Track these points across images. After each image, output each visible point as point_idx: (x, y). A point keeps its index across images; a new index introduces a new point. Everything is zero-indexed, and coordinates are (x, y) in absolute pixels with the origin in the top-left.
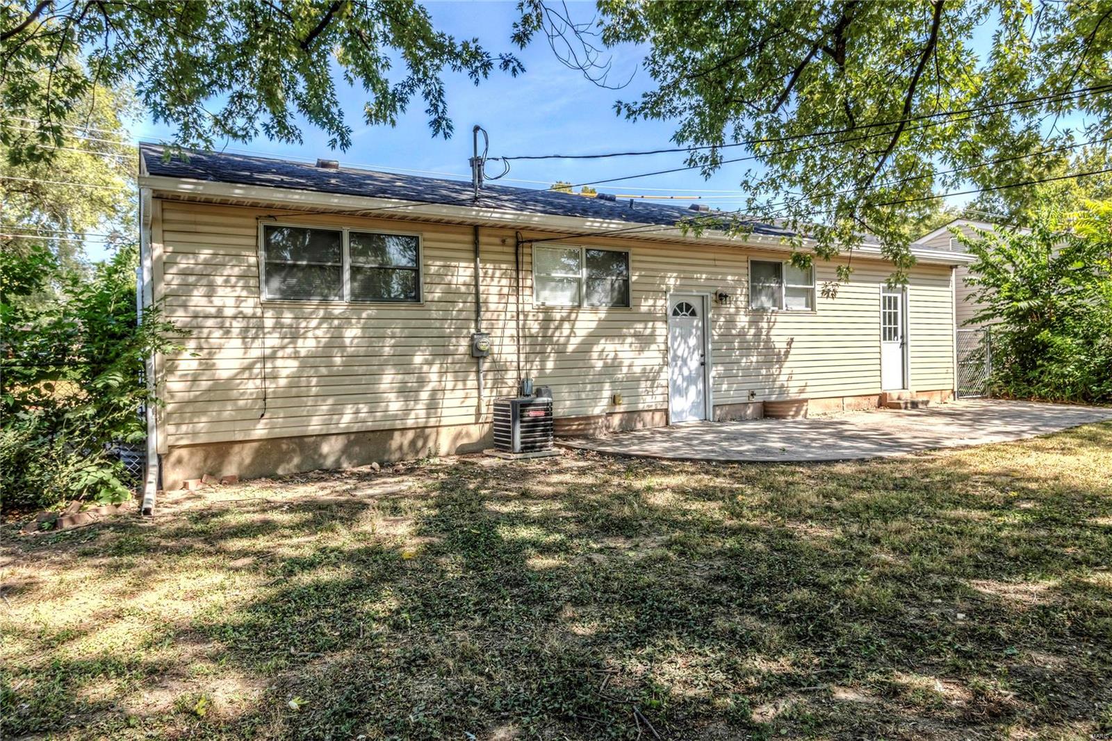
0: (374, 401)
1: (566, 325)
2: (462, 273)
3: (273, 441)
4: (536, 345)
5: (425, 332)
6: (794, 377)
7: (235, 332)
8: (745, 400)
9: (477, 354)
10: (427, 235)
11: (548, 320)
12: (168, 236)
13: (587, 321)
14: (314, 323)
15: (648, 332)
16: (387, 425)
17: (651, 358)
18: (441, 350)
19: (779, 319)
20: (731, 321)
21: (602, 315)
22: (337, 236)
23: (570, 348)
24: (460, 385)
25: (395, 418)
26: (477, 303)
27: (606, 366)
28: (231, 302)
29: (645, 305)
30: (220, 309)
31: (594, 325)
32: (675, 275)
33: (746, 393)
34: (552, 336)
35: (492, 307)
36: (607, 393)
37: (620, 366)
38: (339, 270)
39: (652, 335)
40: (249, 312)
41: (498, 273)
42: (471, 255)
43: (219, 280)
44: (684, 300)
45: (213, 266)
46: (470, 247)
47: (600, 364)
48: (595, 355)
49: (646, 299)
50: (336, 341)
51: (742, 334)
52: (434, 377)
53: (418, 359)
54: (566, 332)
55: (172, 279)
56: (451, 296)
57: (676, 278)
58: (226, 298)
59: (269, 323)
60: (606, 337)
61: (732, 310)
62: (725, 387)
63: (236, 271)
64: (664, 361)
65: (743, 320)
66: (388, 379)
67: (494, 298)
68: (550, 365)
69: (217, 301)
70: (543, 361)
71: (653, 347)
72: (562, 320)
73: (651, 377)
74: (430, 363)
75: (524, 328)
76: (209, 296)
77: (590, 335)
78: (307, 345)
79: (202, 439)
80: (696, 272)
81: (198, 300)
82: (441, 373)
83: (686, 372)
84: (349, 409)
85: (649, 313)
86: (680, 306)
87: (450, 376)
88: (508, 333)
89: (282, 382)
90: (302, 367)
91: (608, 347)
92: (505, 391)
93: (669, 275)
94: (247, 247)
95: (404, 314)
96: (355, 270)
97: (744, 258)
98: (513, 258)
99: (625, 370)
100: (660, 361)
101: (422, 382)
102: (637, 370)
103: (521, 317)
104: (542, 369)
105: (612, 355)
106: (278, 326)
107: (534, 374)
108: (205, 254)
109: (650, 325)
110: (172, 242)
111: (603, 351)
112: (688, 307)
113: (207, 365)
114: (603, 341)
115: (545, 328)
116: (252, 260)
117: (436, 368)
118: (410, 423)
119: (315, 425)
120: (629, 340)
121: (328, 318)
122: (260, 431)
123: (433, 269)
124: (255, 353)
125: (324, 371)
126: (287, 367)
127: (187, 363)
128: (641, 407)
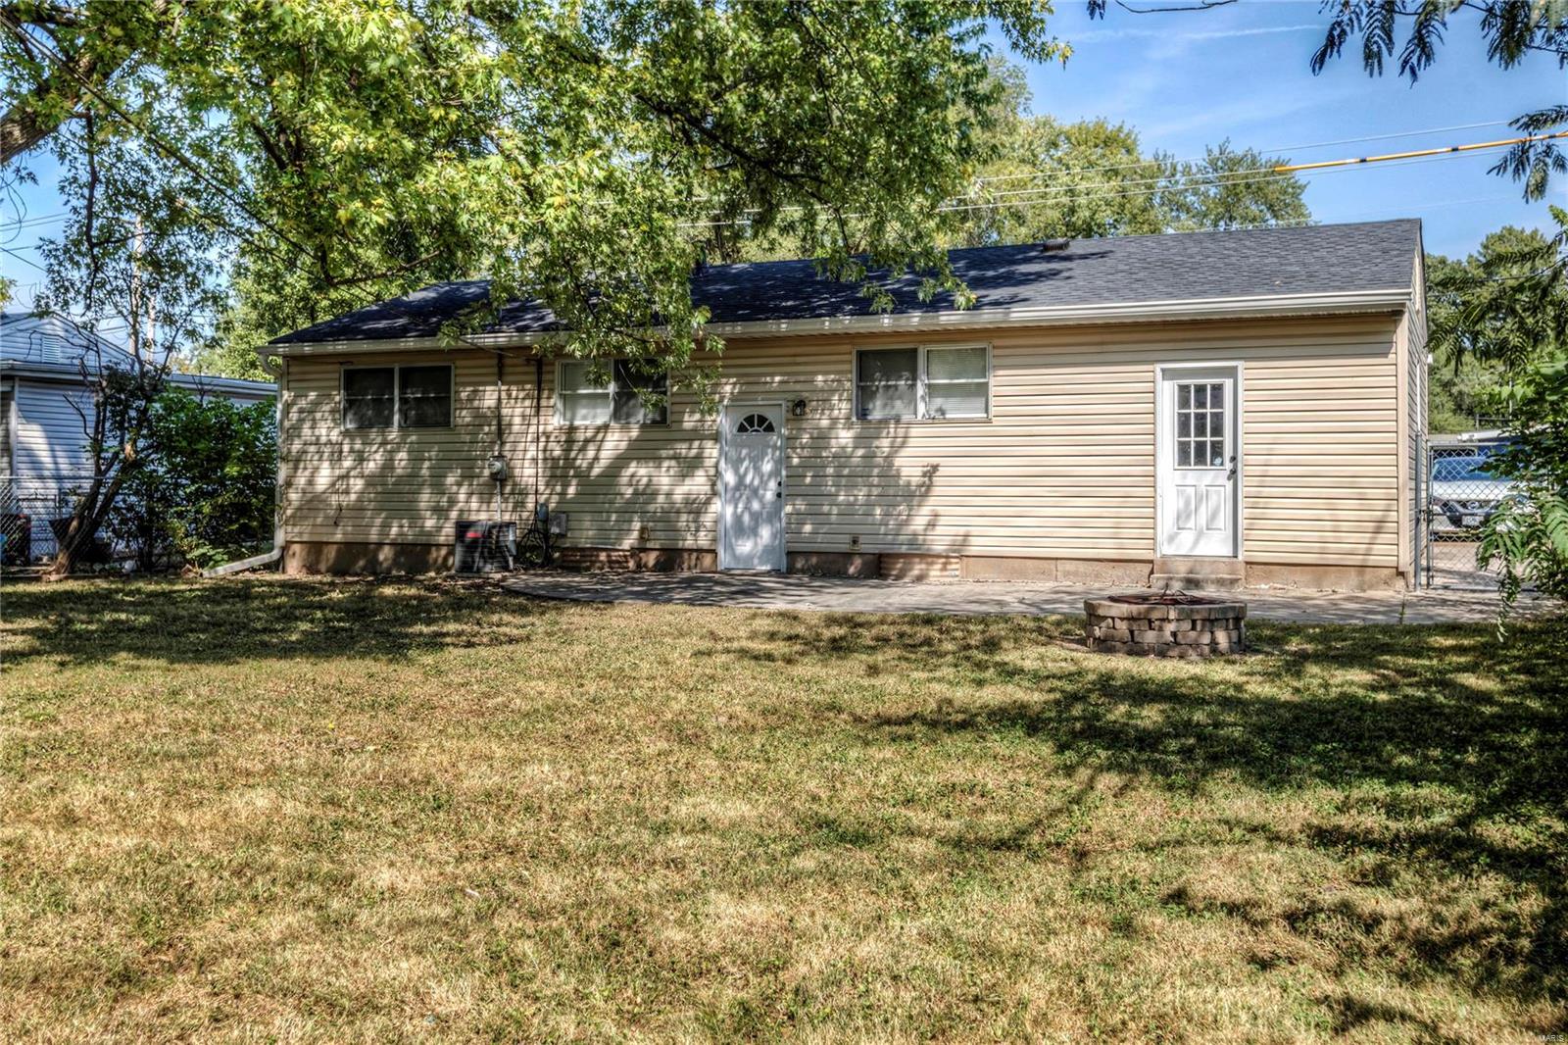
0: (414, 515)
1: (592, 447)
2: (489, 397)
3: (347, 545)
4: (559, 470)
5: (455, 455)
6: (942, 520)
7: (326, 455)
8: (845, 548)
9: (501, 479)
10: (458, 363)
11: (570, 442)
12: (292, 385)
13: (615, 442)
14: (374, 448)
15: (693, 452)
16: (424, 539)
17: (698, 484)
18: (468, 472)
19: (914, 431)
20: (822, 438)
21: (635, 433)
22: (391, 371)
23: (596, 471)
24: (484, 507)
25: (430, 534)
26: (499, 425)
27: (636, 493)
28: (324, 432)
29: (689, 421)
30: (318, 438)
31: (624, 445)
32: (733, 380)
33: (848, 539)
34: (575, 459)
35: (515, 428)
36: (637, 525)
37: (655, 494)
38: (391, 400)
39: (699, 457)
40: (334, 439)
41: (522, 395)
42: (495, 378)
43: (318, 415)
44: (756, 412)
45: (316, 404)
46: (495, 370)
47: (630, 491)
48: (624, 480)
49: (692, 412)
50: (388, 465)
51: (841, 457)
52: (462, 497)
53: (450, 480)
54: (591, 454)
55: (294, 416)
56: (480, 418)
57: (734, 384)
58: (322, 431)
59: (346, 448)
60: (639, 459)
61: (825, 423)
62: (808, 528)
63: (327, 408)
64: (713, 489)
65: (845, 437)
66: (425, 498)
67: (517, 420)
68: (572, 490)
69: (317, 432)
70: (565, 486)
71: (700, 472)
72: (587, 441)
73: (696, 508)
74: (459, 484)
75: (545, 450)
76: (313, 428)
77: (618, 458)
78: (371, 466)
79: (305, 538)
80: (766, 375)
81: (306, 431)
82: (470, 494)
83: (756, 506)
84: (395, 523)
85: (695, 430)
86: (750, 420)
87: (474, 498)
88: (529, 455)
89: (353, 497)
90: (368, 485)
91: (641, 471)
92: (525, 515)
93: (724, 380)
94: (333, 388)
95: (438, 438)
96: (404, 401)
97: (846, 348)
98: (534, 378)
99: (661, 499)
100: (707, 489)
101: (452, 502)
102: (678, 498)
103: (543, 439)
104: (563, 494)
105: (645, 480)
106: (352, 451)
107: (555, 498)
108: (312, 395)
109: (696, 444)
110: (294, 389)
111: (632, 476)
112: (762, 420)
113: (311, 483)
114: (634, 464)
115: (568, 450)
116: (337, 398)
117: (464, 489)
118: (442, 539)
119: (374, 536)
120: (666, 464)
121: (384, 443)
122: (339, 537)
123: (464, 395)
124: (337, 472)
125: (379, 489)
126: (357, 484)
127: (301, 480)
128: (680, 544)
